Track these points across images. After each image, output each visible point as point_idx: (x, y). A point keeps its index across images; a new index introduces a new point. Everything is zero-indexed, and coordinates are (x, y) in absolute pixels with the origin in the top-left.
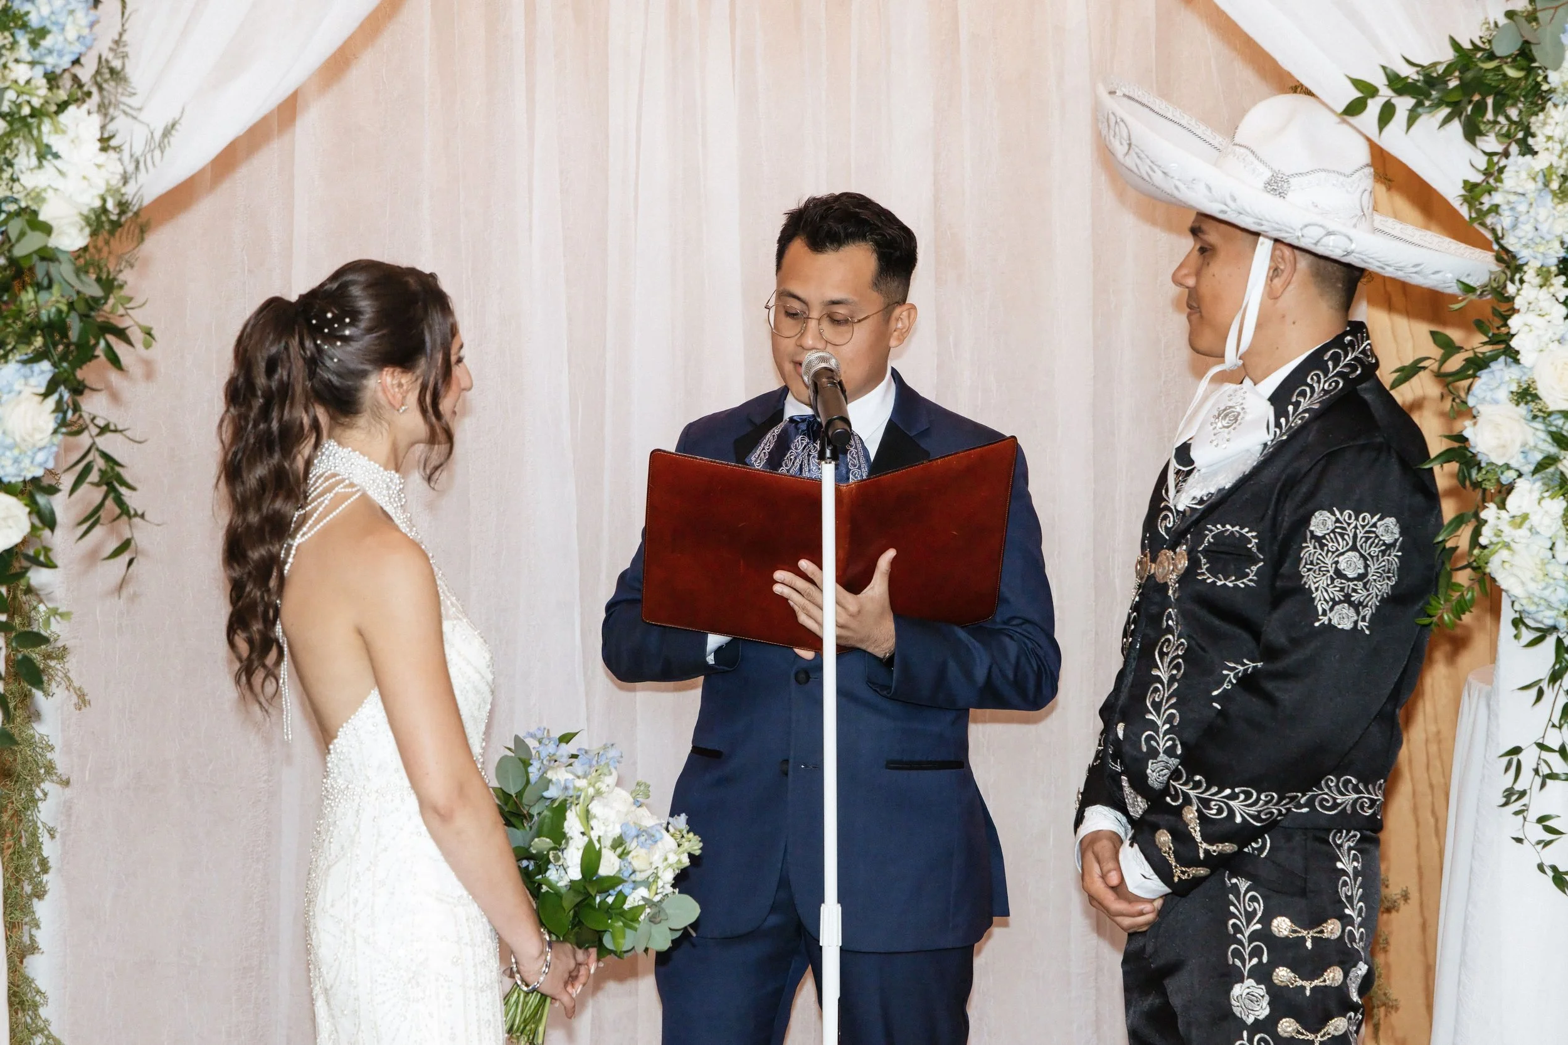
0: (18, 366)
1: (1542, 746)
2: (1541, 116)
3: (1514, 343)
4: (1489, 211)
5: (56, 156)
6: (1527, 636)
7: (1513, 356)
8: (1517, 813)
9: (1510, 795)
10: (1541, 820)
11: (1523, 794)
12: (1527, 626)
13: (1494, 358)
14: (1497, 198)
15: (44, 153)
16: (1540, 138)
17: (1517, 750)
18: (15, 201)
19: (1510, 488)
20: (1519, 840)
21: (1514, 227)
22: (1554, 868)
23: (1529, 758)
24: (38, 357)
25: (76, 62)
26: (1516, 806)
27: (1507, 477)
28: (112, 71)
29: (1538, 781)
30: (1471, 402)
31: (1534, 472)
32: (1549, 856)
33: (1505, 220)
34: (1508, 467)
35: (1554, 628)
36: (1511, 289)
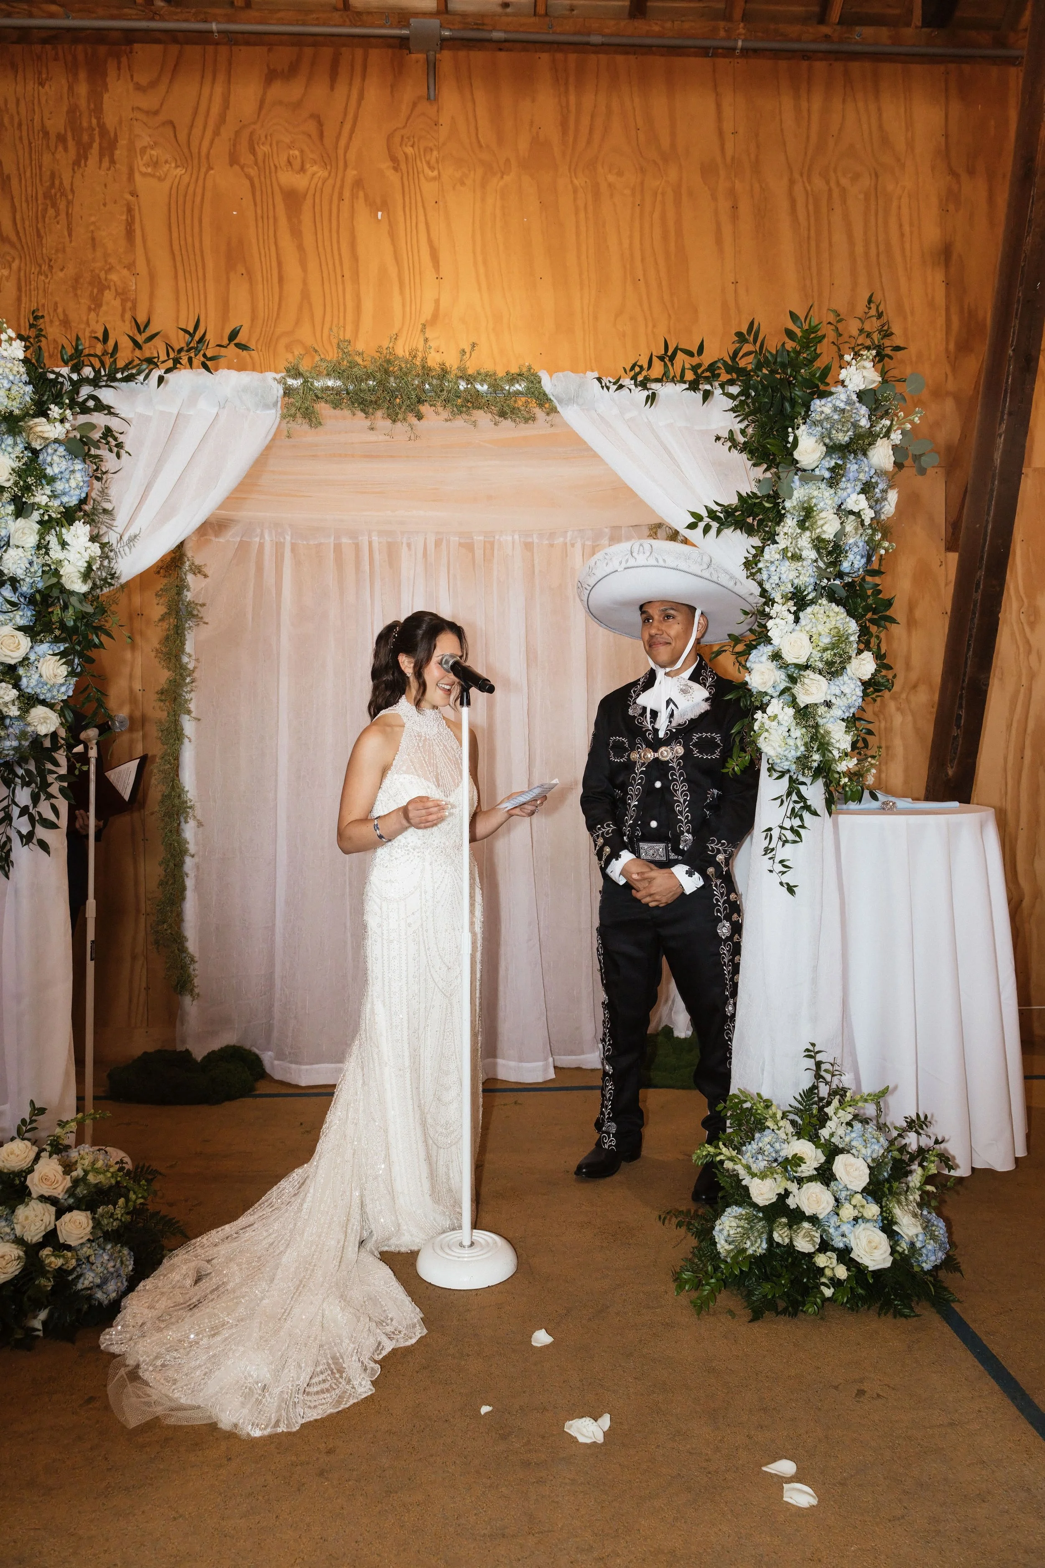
0: (49, 644)
1: (782, 827)
2: (782, 524)
3: (769, 634)
4: (757, 572)
5: (68, 545)
6: (776, 775)
7: (768, 641)
8: (770, 859)
9: (767, 850)
10: (781, 862)
11: (773, 850)
12: (775, 770)
13: (759, 644)
14: (760, 565)
15: (63, 544)
16: (782, 534)
17: (770, 829)
18: (49, 566)
19: (767, 704)
20: (771, 871)
21: (769, 577)
22: (788, 884)
23: (775, 833)
24: (57, 640)
25: (83, 501)
26: (770, 855)
27: (766, 699)
28: (105, 511)
29: (781, 843)
30: (748, 665)
31: (779, 696)
32: (785, 879)
33: (765, 576)
34: (766, 694)
35: (789, 771)
36: (767, 609)
